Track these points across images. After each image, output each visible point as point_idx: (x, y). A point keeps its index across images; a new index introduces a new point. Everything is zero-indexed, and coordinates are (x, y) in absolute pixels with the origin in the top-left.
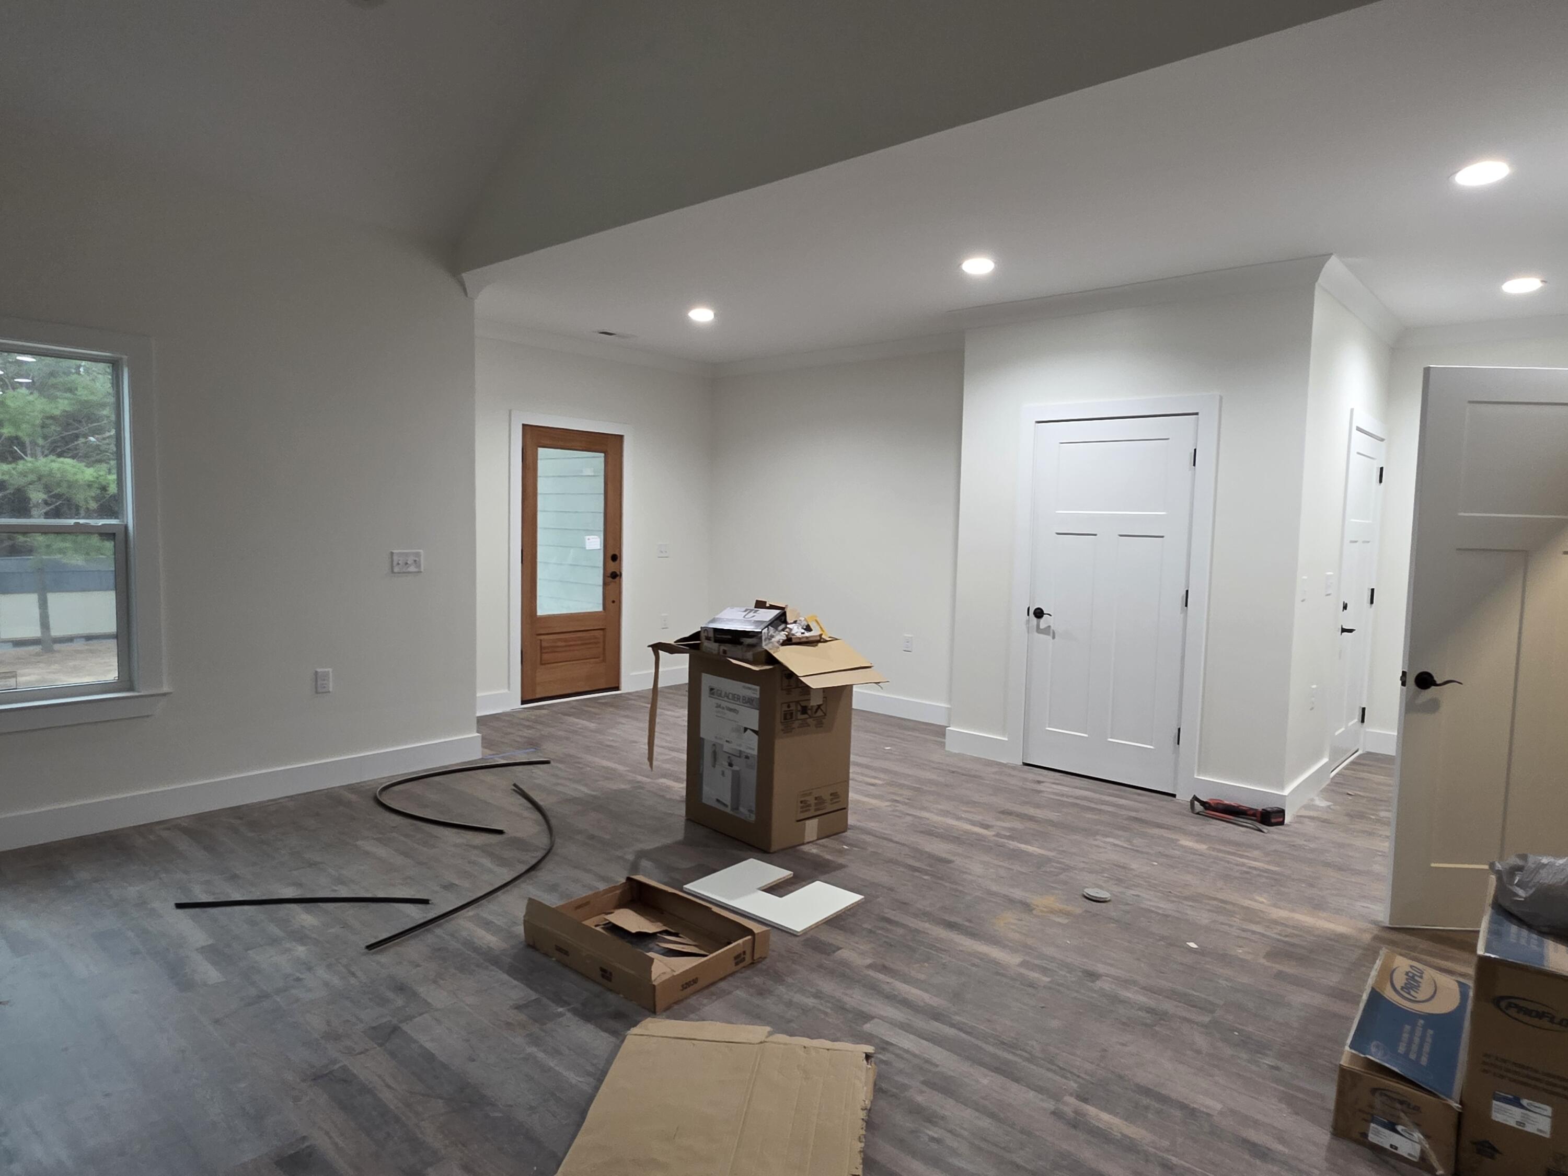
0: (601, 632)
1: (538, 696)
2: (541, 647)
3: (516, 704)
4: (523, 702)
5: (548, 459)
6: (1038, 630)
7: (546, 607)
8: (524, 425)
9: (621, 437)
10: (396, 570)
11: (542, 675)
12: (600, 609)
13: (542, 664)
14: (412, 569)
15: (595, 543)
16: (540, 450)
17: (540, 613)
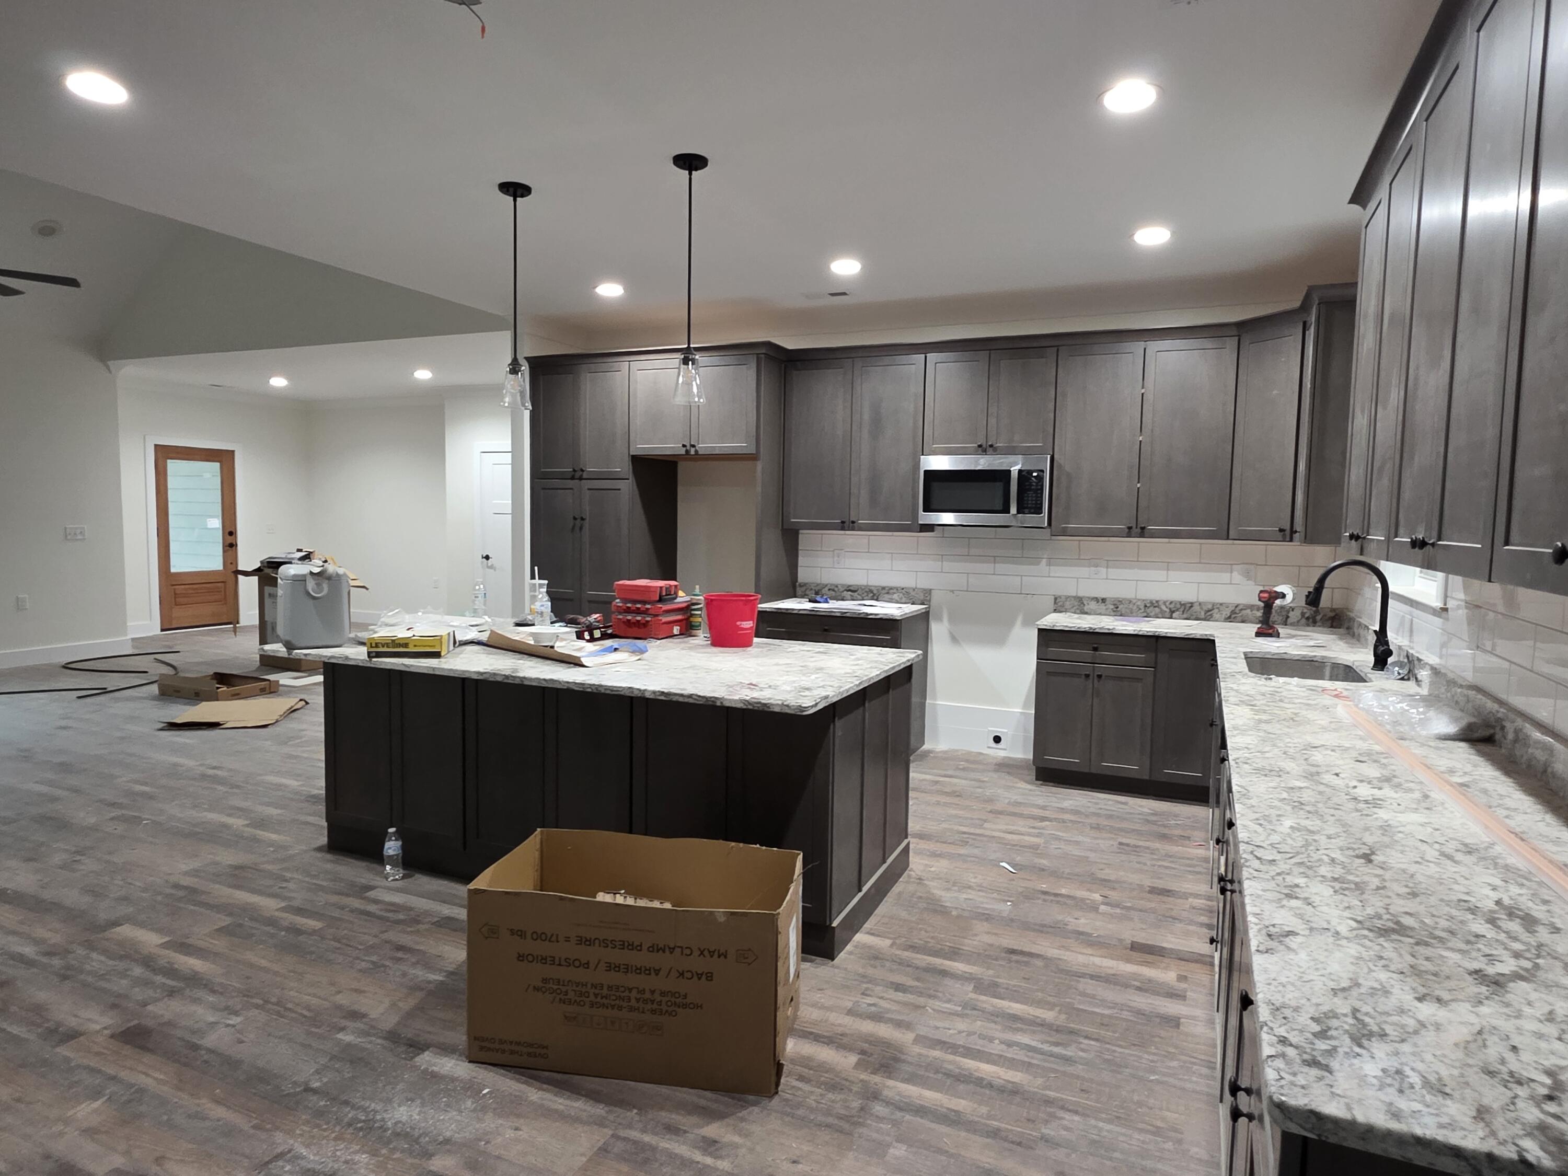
0: (222, 585)
1: (173, 627)
2: (175, 594)
3: (158, 632)
4: (162, 630)
5: (174, 467)
6: (488, 567)
7: (178, 565)
8: (156, 446)
9: (233, 451)
10: (69, 537)
11: (177, 612)
12: (221, 568)
13: (176, 605)
14: (79, 537)
15: (216, 523)
16: (169, 461)
17: (173, 570)
